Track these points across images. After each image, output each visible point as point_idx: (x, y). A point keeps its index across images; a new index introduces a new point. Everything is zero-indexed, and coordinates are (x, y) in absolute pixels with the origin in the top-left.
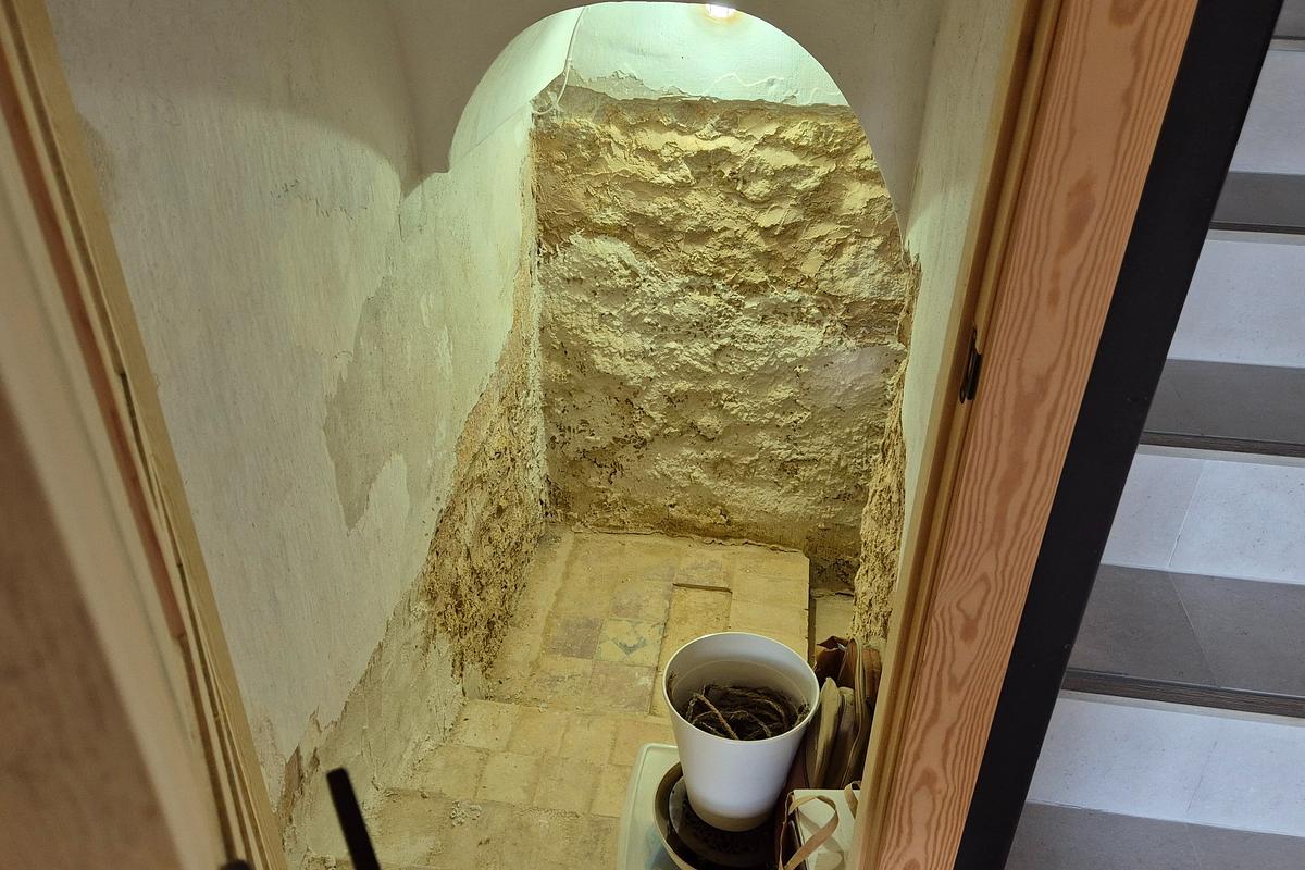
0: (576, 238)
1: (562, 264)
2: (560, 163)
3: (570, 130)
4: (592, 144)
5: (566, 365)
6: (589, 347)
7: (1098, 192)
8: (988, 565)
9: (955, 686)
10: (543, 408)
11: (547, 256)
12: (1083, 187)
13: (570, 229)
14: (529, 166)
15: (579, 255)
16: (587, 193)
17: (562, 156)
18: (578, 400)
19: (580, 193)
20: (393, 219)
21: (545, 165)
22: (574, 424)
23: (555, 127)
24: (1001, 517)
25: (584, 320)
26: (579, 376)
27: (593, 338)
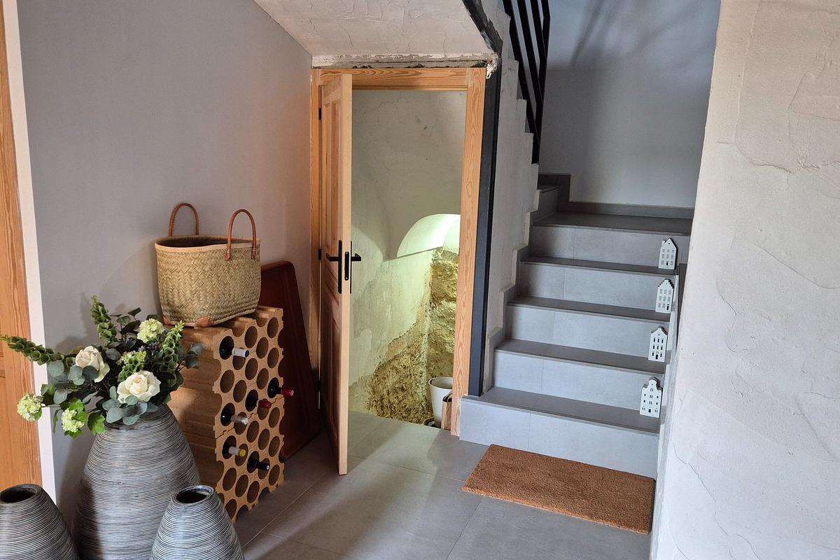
0: (444, 302)
1: (438, 311)
2: (440, 276)
3: (444, 264)
4: (451, 270)
5: (436, 349)
6: (445, 342)
7: (471, 221)
8: (465, 290)
9: (463, 319)
10: (426, 367)
11: (433, 308)
12: (469, 220)
13: (442, 298)
14: (429, 275)
15: (444, 308)
16: (448, 286)
17: (441, 273)
18: (440, 364)
19: (446, 286)
20: (379, 266)
21: (435, 276)
22: (438, 374)
23: (439, 263)
24: (466, 279)
25: (444, 332)
26: (441, 354)
27: (446, 339)
